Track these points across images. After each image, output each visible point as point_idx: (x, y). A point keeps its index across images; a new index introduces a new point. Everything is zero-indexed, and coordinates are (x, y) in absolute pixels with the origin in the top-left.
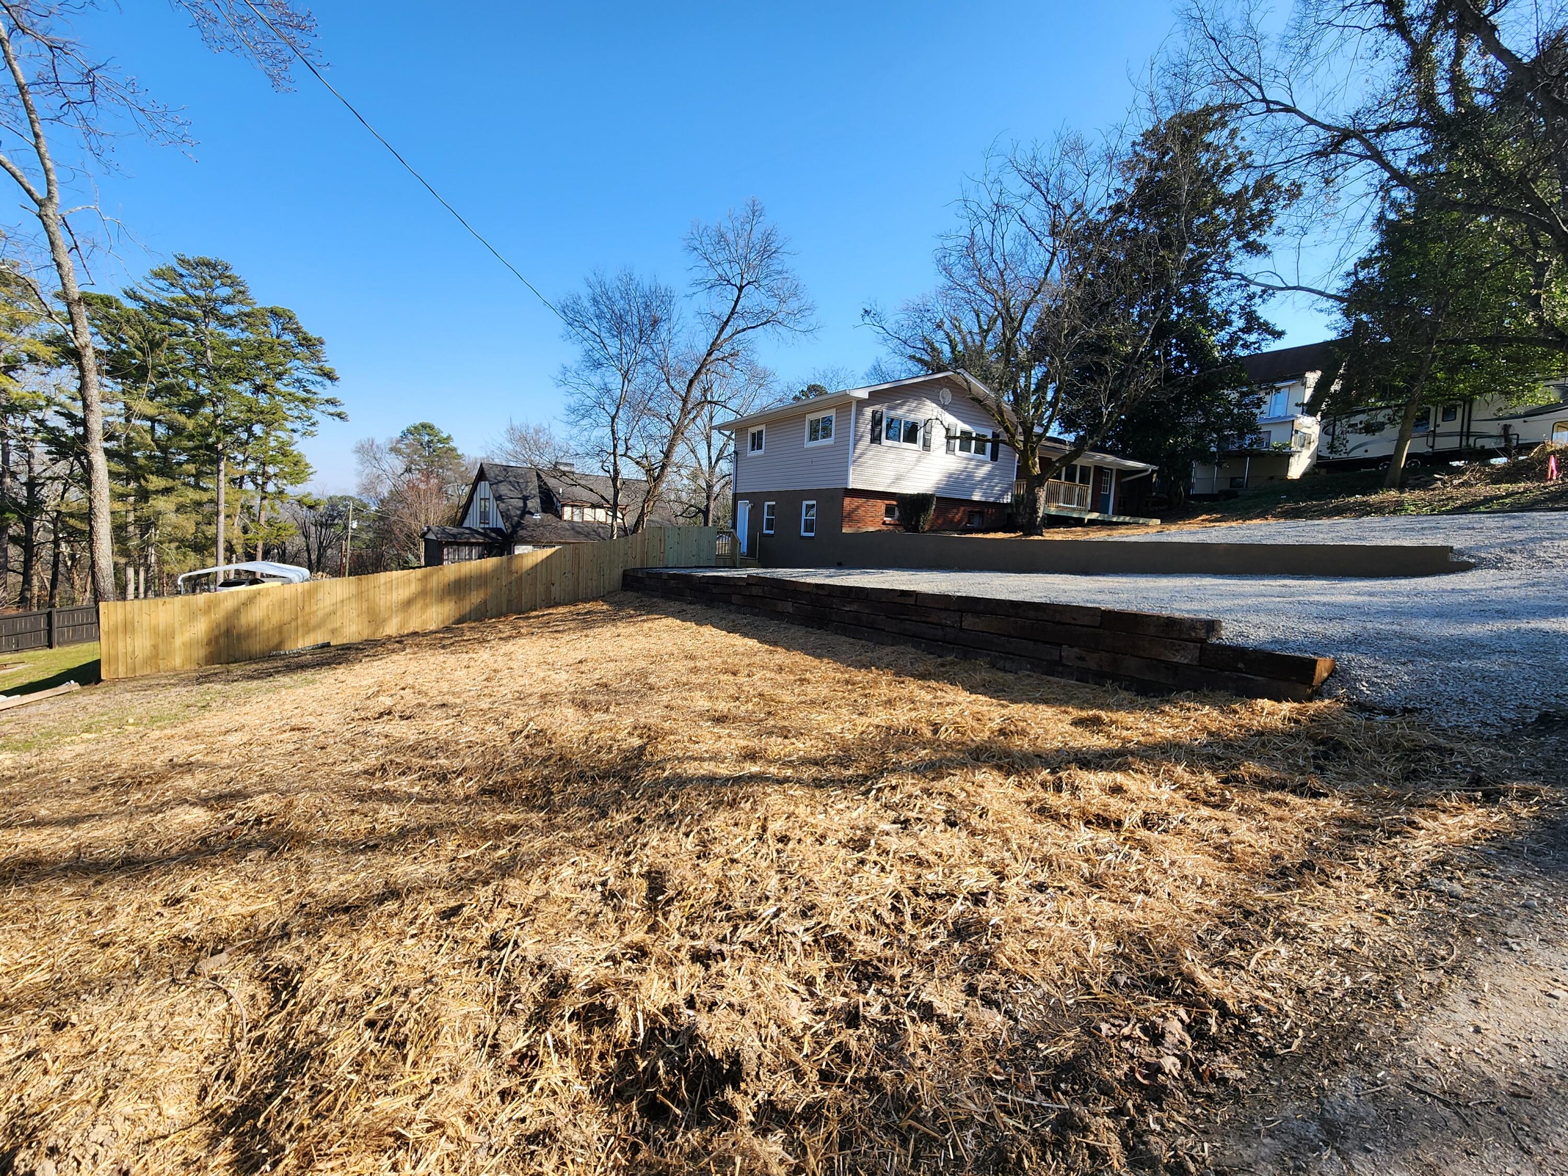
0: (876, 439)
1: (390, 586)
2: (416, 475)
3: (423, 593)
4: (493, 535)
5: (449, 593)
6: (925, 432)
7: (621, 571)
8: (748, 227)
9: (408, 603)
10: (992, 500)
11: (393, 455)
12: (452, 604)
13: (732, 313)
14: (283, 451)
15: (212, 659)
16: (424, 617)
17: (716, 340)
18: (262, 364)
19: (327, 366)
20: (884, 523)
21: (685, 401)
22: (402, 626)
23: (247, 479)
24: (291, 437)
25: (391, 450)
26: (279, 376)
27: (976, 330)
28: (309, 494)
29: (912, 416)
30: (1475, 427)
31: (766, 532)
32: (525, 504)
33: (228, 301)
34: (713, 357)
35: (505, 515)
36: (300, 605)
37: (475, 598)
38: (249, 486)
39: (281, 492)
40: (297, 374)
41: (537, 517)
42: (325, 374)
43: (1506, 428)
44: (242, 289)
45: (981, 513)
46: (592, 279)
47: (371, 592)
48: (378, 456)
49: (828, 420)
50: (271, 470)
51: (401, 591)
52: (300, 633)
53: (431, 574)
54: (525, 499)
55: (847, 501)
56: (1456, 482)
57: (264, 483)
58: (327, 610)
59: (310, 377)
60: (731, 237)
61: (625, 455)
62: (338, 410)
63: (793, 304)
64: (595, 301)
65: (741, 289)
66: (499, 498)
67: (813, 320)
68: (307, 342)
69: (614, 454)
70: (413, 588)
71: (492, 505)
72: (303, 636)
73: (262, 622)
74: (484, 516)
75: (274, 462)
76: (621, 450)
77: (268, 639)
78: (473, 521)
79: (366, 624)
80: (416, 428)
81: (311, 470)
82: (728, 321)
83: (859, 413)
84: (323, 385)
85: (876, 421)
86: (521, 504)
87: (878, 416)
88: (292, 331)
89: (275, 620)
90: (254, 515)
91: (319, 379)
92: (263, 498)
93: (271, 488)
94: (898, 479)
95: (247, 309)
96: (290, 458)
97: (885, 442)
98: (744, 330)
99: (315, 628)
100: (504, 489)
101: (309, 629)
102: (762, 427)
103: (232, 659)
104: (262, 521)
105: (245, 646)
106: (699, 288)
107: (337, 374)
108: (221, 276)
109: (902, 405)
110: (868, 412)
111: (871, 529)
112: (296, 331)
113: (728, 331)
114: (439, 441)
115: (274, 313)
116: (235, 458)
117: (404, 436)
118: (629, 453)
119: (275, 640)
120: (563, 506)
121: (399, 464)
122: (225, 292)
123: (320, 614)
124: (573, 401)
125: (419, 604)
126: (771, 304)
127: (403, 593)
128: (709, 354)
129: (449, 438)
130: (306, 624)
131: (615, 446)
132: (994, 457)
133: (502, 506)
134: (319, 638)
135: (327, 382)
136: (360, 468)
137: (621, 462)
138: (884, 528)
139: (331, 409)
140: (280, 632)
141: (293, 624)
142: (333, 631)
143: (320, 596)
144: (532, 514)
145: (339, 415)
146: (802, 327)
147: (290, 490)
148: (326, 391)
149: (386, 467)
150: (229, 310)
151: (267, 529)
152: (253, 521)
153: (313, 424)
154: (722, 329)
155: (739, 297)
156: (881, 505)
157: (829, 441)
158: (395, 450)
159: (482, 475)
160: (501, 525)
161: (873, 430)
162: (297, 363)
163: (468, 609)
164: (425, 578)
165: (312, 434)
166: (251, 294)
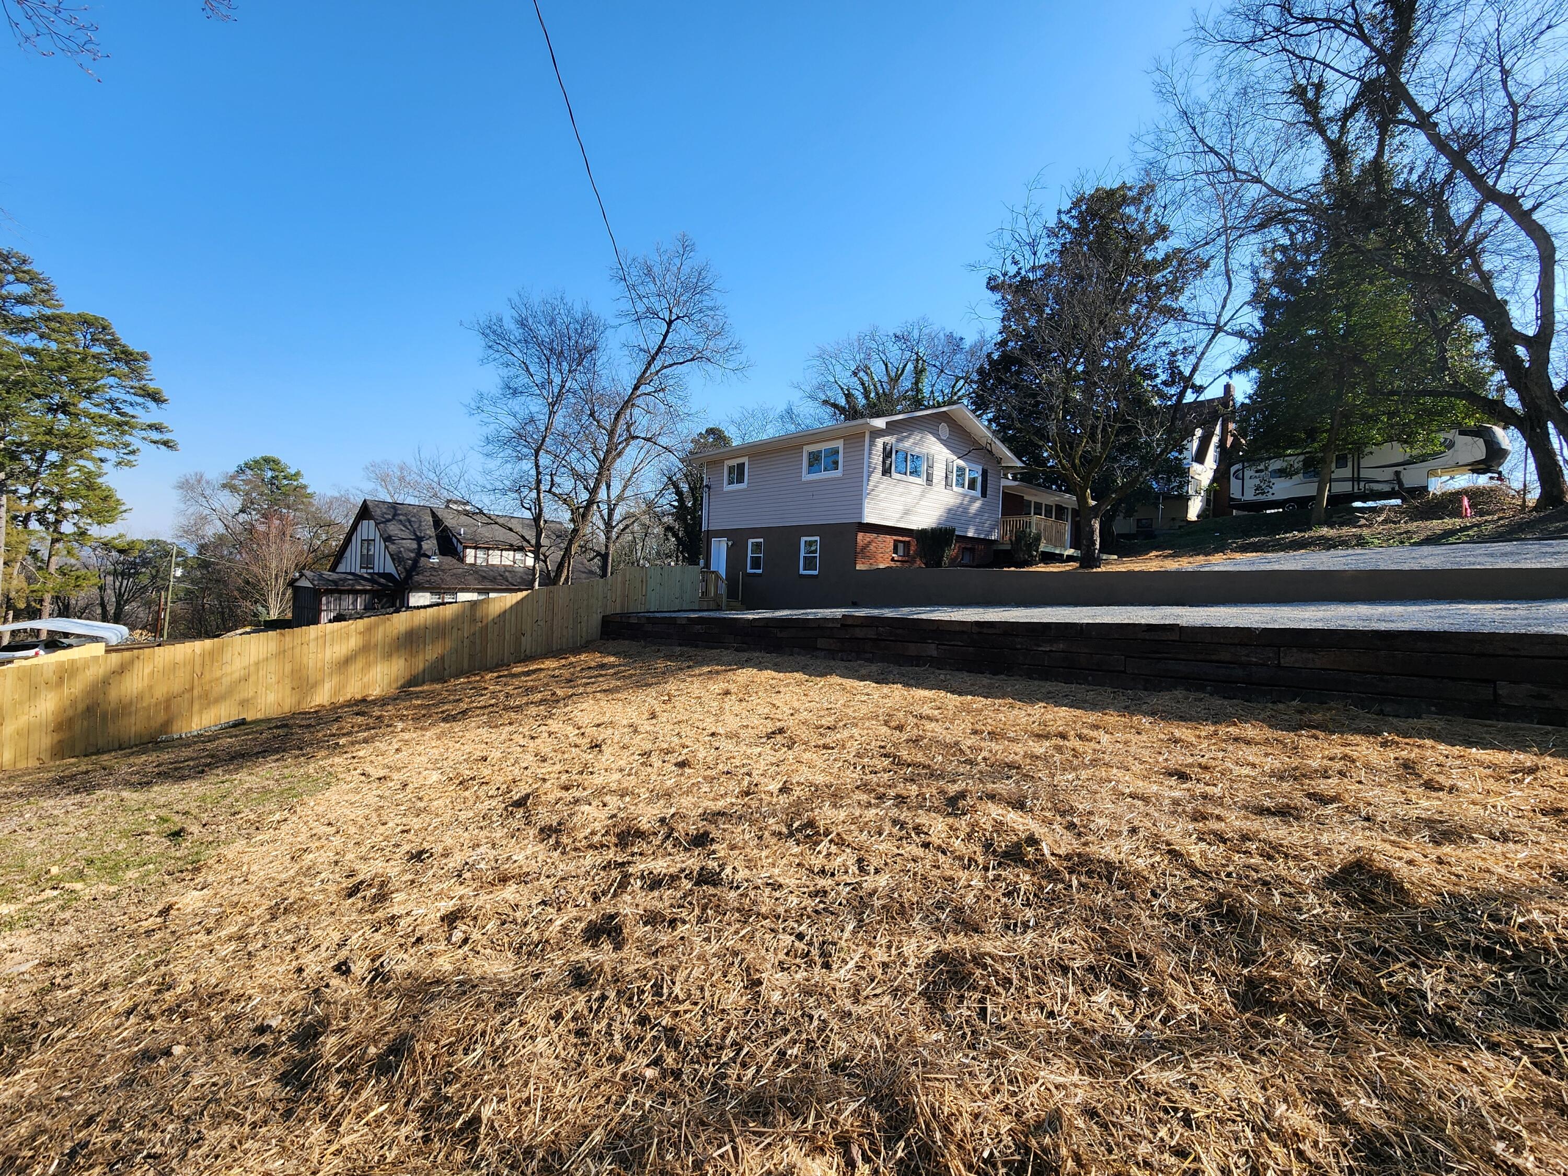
0: (886, 472)
1: (322, 640)
2: (255, 516)
3: (366, 649)
4: (382, 581)
5: (398, 649)
6: (928, 466)
7: (600, 617)
8: (678, 262)
9: (347, 661)
10: (982, 536)
11: (227, 492)
12: (402, 662)
13: (660, 348)
14: (89, 483)
15: (61, 750)
16: (365, 679)
17: (644, 372)
18: (64, 378)
19: (152, 386)
20: (893, 560)
21: (611, 434)
22: (337, 691)
23: (33, 518)
24: (99, 468)
25: (224, 486)
26: (89, 394)
27: (885, 379)
28: (121, 536)
29: (917, 449)
30: (1364, 474)
31: (749, 571)
32: (420, 546)
33: (22, 300)
34: (638, 393)
35: (397, 558)
36: (198, 670)
37: (431, 653)
38: (34, 525)
39: (83, 533)
40: (114, 394)
41: (435, 560)
42: (149, 395)
43: (1397, 474)
44: (45, 287)
45: (972, 550)
46: (516, 299)
47: (297, 651)
48: (207, 493)
49: (836, 452)
50: (68, 505)
51: (337, 648)
52: (196, 707)
53: (376, 625)
54: (419, 540)
55: (860, 536)
56: (1380, 519)
57: (58, 522)
58: (236, 676)
59: (128, 398)
60: (656, 270)
61: (550, 491)
62: (165, 437)
63: (722, 343)
64: (522, 323)
65: (670, 323)
66: (388, 539)
67: (742, 358)
68: (127, 357)
69: (538, 489)
70: (353, 642)
71: (378, 549)
72: (201, 712)
73: (140, 697)
74: (367, 561)
75: (74, 497)
76: (544, 487)
77: (149, 718)
78: (352, 563)
79: (288, 691)
80: (256, 462)
81: (124, 508)
82: (657, 354)
83: (872, 443)
84: (145, 408)
85: (887, 454)
86: (414, 545)
87: (888, 448)
88: (106, 343)
89: (160, 692)
90: (42, 561)
91: (140, 400)
92: (54, 541)
93: (67, 527)
94: (907, 512)
95: (48, 312)
96: (97, 492)
97: (895, 475)
98: (671, 366)
99: (218, 700)
100: (393, 529)
101: (209, 700)
102: (745, 460)
103: (94, 750)
104: (53, 568)
105: (112, 729)
106: (623, 320)
107: (166, 395)
108: (14, 271)
109: (908, 437)
110: (880, 442)
111: (882, 566)
112: (111, 344)
113: (657, 364)
114: (285, 478)
115: (86, 321)
116: (16, 491)
117: (241, 471)
118: (554, 489)
119: (161, 717)
120: (466, 547)
121: (233, 502)
122: (20, 289)
123: (226, 681)
124: (490, 430)
125: (360, 663)
126: (698, 342)
127: (339, 650)
128: (636, 388)
129: (297, 474)
130: (205, 695)
131: (539, 482)
132: (984, 494)
133: (392, 547)
134: (225, 713)
135: (152, 405)
136: (182, 506)
137: (546, 499)
138: (893, 564)
139: (155, 436)
140: (167, 708)
141: (187, 696)
142: (243, 703)
143: (227, 657)
144: (429, 557)
145: (166, 443)
146: (731, 365)
147: (95, 531)
148: (147, 414)
149: (217, 506)
150: (25, 311)
151: (59, 579)
152: (40, 568)
153: (133, 452)
154: (649, 364)
155: (667, 332)
156: (889, 540)
157: (838, 474)
158: (229, 486)
159: (365, 512)
160: (390, 568)
161: (884, 462)
162: (112, 381)
163: (421, 666)
164: (369, 629)
165: (129, 464)
166: (58, 294)
